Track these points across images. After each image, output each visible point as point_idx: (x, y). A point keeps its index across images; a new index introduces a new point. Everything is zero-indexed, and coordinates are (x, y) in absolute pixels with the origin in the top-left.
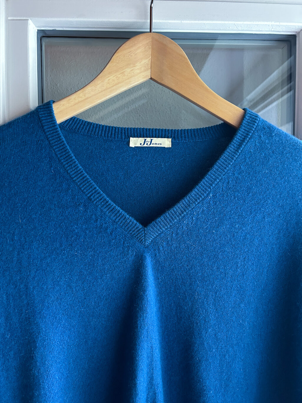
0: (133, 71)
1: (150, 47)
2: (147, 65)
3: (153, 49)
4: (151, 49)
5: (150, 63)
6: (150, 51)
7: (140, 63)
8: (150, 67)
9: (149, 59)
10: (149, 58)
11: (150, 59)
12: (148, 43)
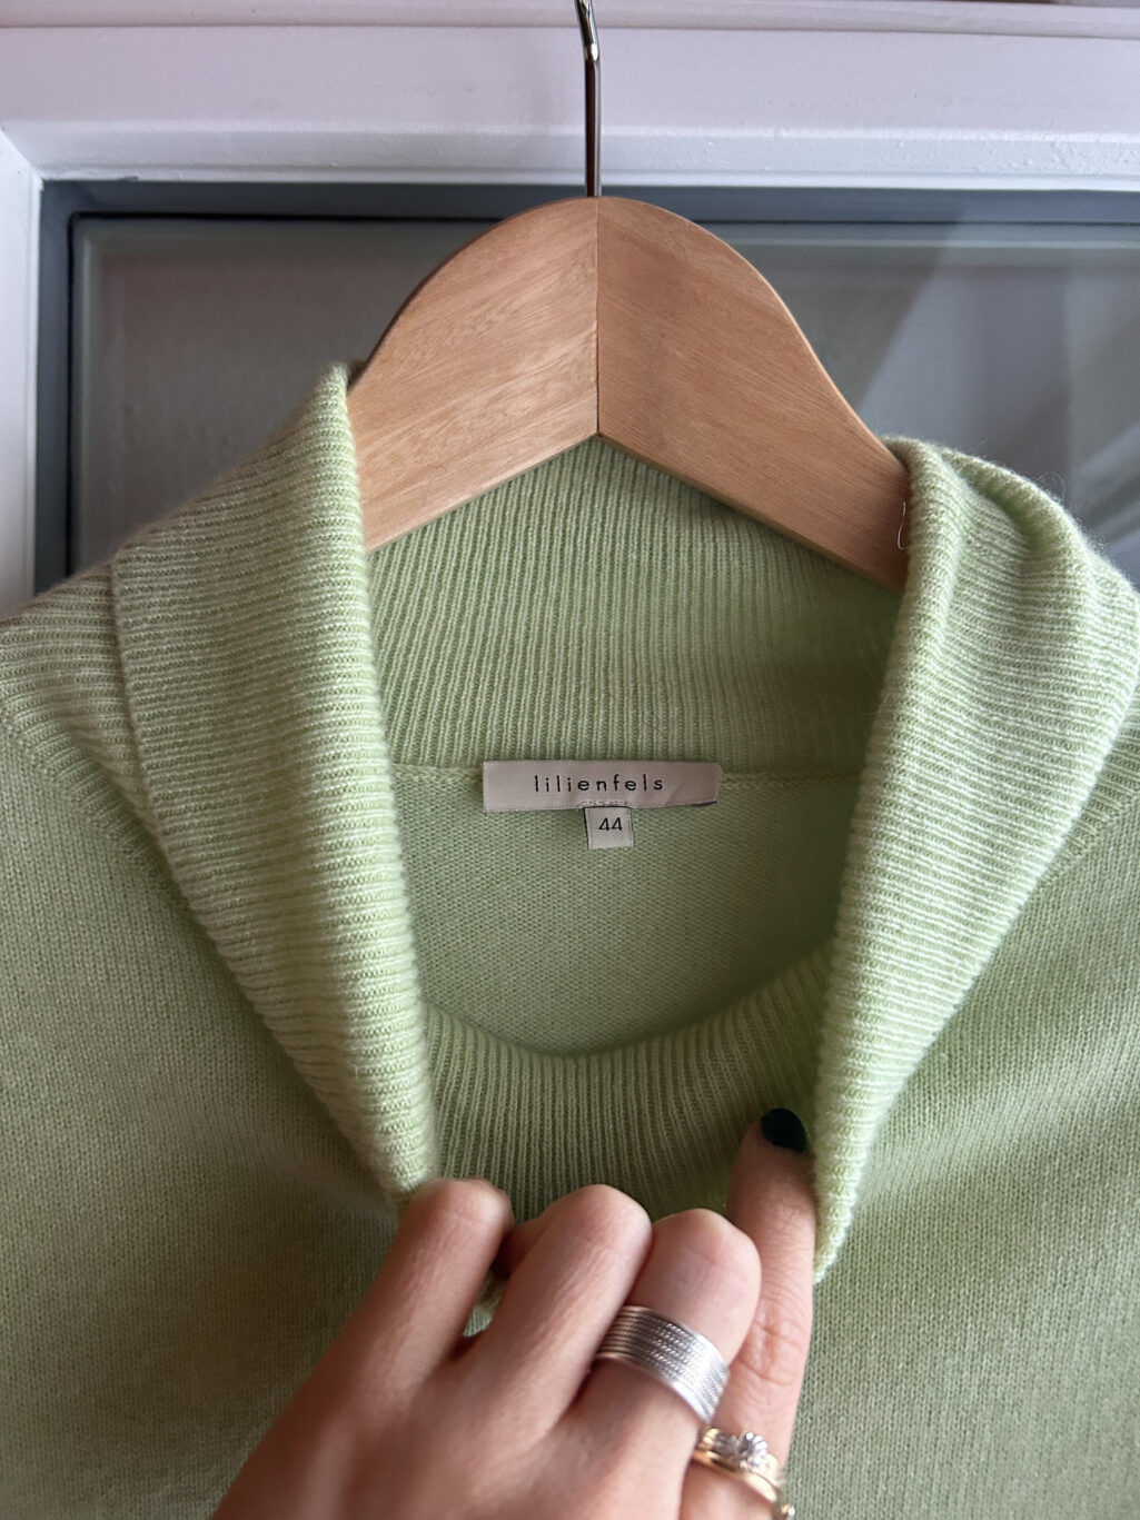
0: (500, 405)
1: (592, 270)
2: (574, 368)
3: (605, 281)
4: (596, 284)
5: (594, 356)
6: (592, 290)
7: (538, 358)
8: (593, 379)
9: (585, 334)
10: (584, 330)
11: (591, 335)
12: (577, 253)
